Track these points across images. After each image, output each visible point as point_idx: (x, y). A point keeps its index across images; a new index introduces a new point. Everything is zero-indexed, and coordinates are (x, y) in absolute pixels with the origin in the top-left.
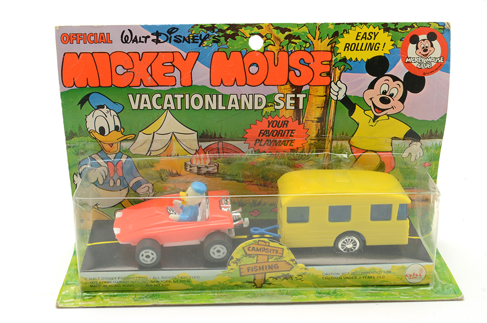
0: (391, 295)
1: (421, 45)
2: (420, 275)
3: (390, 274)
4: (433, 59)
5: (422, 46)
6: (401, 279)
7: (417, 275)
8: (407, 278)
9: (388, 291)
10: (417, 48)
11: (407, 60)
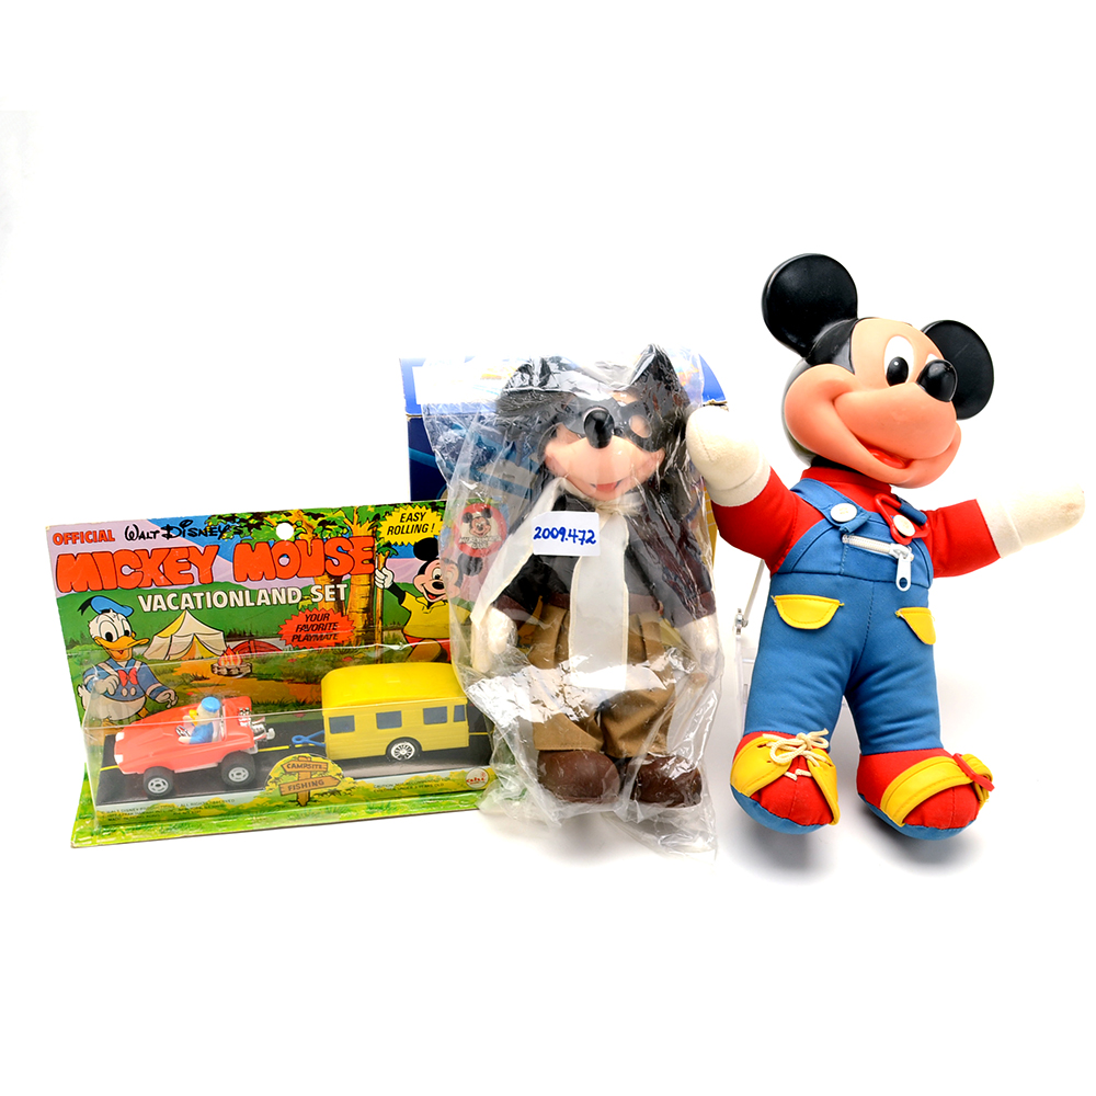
1: (476, 524)
2: (483, 779)
3: (449, 782)
4: (489, 539)
6: (463, 785)
7: (479, 780)
8: (468, 784)
9: (448, 799)
10: (471, 527)
11: (461, 541)
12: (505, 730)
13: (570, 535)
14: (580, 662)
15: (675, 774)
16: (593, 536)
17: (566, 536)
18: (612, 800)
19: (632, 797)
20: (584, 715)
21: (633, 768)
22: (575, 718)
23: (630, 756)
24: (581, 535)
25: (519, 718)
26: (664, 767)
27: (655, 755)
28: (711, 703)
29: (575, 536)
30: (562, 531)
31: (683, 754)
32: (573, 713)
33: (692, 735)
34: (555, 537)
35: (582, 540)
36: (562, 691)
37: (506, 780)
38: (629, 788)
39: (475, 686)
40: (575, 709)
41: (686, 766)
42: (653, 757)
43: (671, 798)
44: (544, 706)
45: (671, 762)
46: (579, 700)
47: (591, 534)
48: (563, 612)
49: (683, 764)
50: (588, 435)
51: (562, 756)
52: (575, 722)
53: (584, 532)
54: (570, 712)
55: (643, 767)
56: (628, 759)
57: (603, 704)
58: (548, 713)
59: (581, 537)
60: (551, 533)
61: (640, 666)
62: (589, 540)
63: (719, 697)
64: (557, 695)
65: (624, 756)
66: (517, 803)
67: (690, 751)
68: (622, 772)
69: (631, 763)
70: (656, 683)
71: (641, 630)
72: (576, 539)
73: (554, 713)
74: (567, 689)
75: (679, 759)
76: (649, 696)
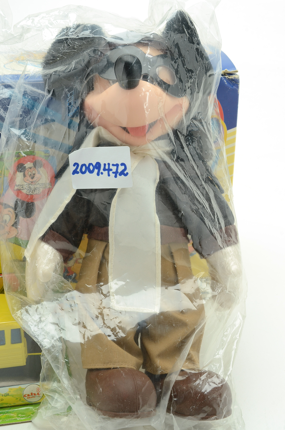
0: (9, 417)
1: (28, 173)
2: (38, 394)
3: (8, 397)
4: (40, 186)
5: (30, 173)
6: (20, 400)
7: (35, 394)
8: (26, 398)
9: (7, 413)
10: (24, 176)
11: (16, 188)
12: (49, 350)
13: (105, 169)
14: (117, 287)
15: (207, 389)
16: (125, 169)
17: (102, 171)
18: (149, 415)
19: (168, 410)
20: (121, 334)
21: (169, 383)
22: (113, 337)
23: (165, 372)
24: (114, 169)
25: (61, 339)
26: (197, 382)
27: (188, 371)
28: (237, 323)
29: (109, 170)
30: (98, 166)
31: (214, 370)
32: (110, 333)
33: (221, 352)
34: (91, 172)
35: (116, 173)
36: (101, 314)
37: (53, 398)
38: (165, 402)
39: (23, 311)
40: (113, 330)
41: (217, 381)
42: (186, 373)
43: (205, 412)
44: (85, 327)
45: (203, 377)
46: (117, 321)
47: (123, 167)
48: (104, 244)
49: (215, 379)
50: (118, 80)
51: (101, 374)
52: (113, 341)
53: (117, 165)
54: (109, 332)
55: (177, 383)
56: (164, 376)
57: (139, 324)
58: (88, 334)
59: (114, 170)
60: (88, 168)
61: (172, 289)
62: (122, 173)
63: (244, 317)
64: (97, 317)
65: (159, 372)
66: (65, 419)
67: (220, 366)
68: (158, 388)
69: (167, 379)
70: (187, 304)
71: (172, 257)
72: (111, 172)
73: (94, 333)
74: (106, 311)
75: (210, 375)
76: (181, 317)
